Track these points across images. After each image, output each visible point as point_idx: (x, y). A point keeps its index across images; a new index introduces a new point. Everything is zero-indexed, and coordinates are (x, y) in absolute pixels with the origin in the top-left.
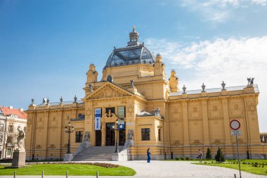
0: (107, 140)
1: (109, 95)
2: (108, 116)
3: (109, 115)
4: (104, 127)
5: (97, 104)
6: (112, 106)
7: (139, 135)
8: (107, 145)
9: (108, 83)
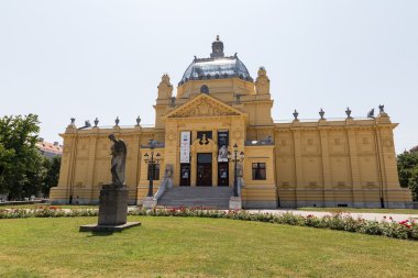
0: (198, 177)
1: (204, 112)
2: (201, 143)
3: (204, 141)
4: (194, 159)
5: (184, 125)
6: (208, 129)
7: (248, 172)
8: (198, 184)
9: (204, 95)
